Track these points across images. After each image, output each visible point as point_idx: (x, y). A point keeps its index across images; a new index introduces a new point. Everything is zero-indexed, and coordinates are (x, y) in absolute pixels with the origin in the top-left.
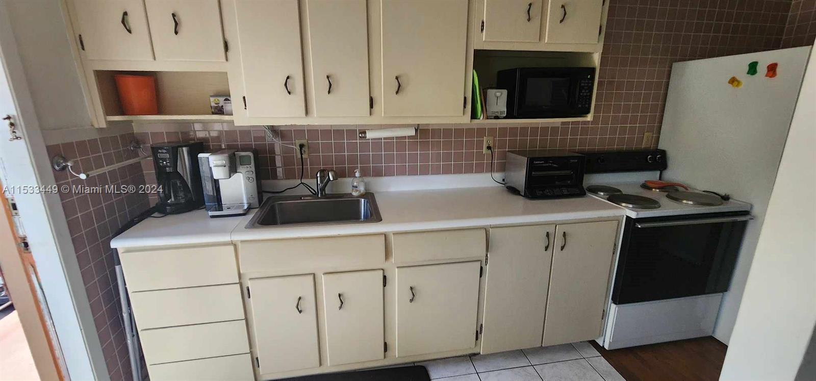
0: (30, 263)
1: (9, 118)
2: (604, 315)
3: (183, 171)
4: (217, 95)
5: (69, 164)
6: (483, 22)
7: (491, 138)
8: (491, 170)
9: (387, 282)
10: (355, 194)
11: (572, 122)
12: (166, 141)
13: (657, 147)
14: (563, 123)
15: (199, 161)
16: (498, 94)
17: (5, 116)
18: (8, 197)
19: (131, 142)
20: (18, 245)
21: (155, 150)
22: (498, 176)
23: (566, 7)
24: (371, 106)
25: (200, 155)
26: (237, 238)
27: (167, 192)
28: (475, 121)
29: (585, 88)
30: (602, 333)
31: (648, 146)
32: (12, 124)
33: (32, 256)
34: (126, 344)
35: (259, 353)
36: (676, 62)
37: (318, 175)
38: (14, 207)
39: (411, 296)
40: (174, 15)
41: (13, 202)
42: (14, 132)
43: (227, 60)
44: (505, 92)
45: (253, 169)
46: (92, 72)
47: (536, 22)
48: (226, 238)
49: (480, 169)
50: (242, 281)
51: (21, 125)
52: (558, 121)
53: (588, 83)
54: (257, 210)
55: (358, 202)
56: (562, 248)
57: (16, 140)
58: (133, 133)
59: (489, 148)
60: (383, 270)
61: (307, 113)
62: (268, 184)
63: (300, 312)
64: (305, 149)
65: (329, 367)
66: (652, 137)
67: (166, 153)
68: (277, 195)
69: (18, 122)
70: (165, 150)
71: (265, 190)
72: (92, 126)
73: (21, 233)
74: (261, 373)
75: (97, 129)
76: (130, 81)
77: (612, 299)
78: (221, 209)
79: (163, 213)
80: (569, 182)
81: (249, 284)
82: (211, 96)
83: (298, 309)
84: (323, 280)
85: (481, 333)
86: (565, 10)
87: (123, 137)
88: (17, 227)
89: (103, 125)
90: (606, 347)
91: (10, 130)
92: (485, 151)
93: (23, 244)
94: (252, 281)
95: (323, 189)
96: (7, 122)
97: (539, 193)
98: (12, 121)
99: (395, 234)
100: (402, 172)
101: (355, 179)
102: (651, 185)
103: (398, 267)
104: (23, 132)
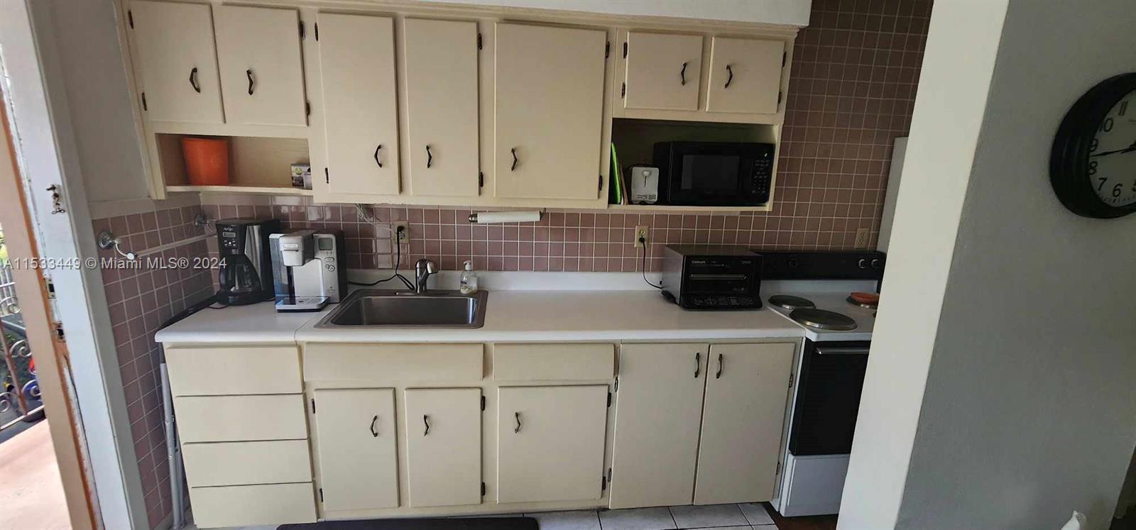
0: (64, 354)
1: (53, 188)
2: (780, 468)
3: (252, 255)
4: (300, 164)
5: (116, 242)
6: (624, 85)
7: (646, 228)
8: (643, 268)
9: (486, 404)
10: (464, 291)
11: (755, 212)
12: (238, 216)
13: (876, 248)
14: (742, 213)
15: (271, 243)
16: (646, 173)
17: (49, 187)
18: (45, 277)
19: (195, 217)
20: (52, 332)
21: (220, 227)
22: (654, 277)
23: (731, 68)
24: (481, 184)
25: (272, 236)
26: (303, 338)
27: (230, 279)
28: (614, 207)
29: (761, 169)
30: (777, 493)
31: (863, 246)
32: (56, 196)
33: (66, 347)
34: (167, 461)
35: (323, 484)
36: (900, 136)
37: (418, 266)
38: (52, 288)
39: (517, 425)
40: (249, 72)
41: (50, 283)
42: (57, 204)
43: (308, 125)
44: (656, 171)
45: (334, 255)
46: (154, 136)
47: (693, 85)
48: (289, 338)
49: (629, 268)
50: (306, 391)
51: (66, 197)
52: (736, 210)
53: (765, 163)
54: (336, 305)
55: (466, 302)
56: (718, 375)
57: (59, 213)
58: (200, 206)
59: (642, 240)
60: (481, 389)
61: (401, 189)
62: (357, 274)
63: (376, 435)
64: (405, 232)
65: (410, 510)
66: (869, 234)
67: (232, 231)
68: (368, 288)
69: (62, 192)
70: (232, 227)
71: (351, 281)
72: (149, 197)
73: (57, 319)
74: (325, 509)
75: (155, 200)
76: (199, 147)
77: (790, 448)
78: (293, 302)
79: (224, 304)
80: (743, 289)
81: (315, 396)
82: (292, 165)
83: (373, 432)
84: (404, 396)
85: (609, 481)
86: (731, 72)
87: (186, 210)
88: (52, 311)
89: (162, 196)
90: (782, 512)
91: (54, 202)
92: (636, 244)
93: (58, 331)
94: (319, 393)
95: (423, 283)
96: (51, 193)
97: (698, 302)
98: (56, 191)
99: (497, 344)
100: (526, 266)
101: (466, 273)
102: (858, 299)
103: (500, 387)
104: (67, 205)
